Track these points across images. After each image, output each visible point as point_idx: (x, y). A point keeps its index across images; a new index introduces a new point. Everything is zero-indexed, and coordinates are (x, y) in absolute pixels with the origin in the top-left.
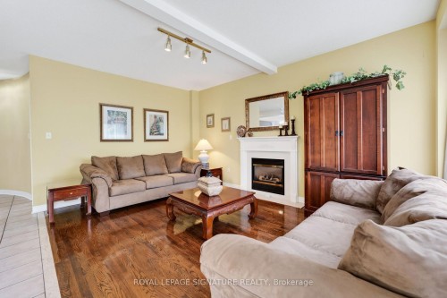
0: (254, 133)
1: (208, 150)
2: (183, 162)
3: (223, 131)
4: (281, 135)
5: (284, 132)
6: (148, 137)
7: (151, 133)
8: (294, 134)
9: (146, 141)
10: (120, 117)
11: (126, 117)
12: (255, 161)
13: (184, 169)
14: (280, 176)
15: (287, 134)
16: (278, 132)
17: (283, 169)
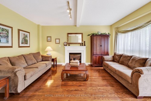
0: (70, 45)
1: (50, 51)
2: (42, 56)
3: (56, 43)
4: (81, 45)
5: (82, 45)
6: (21, 45)
7: (22, 43)
8: (85, 45)
9: (19, 47)
10: (4, 32)
11: (8, 33)
12: (70, 54)
13: (43, 59)
14: (80, 58)
15: (83, 45)
16: (80, 45)
17: (81, 56)
